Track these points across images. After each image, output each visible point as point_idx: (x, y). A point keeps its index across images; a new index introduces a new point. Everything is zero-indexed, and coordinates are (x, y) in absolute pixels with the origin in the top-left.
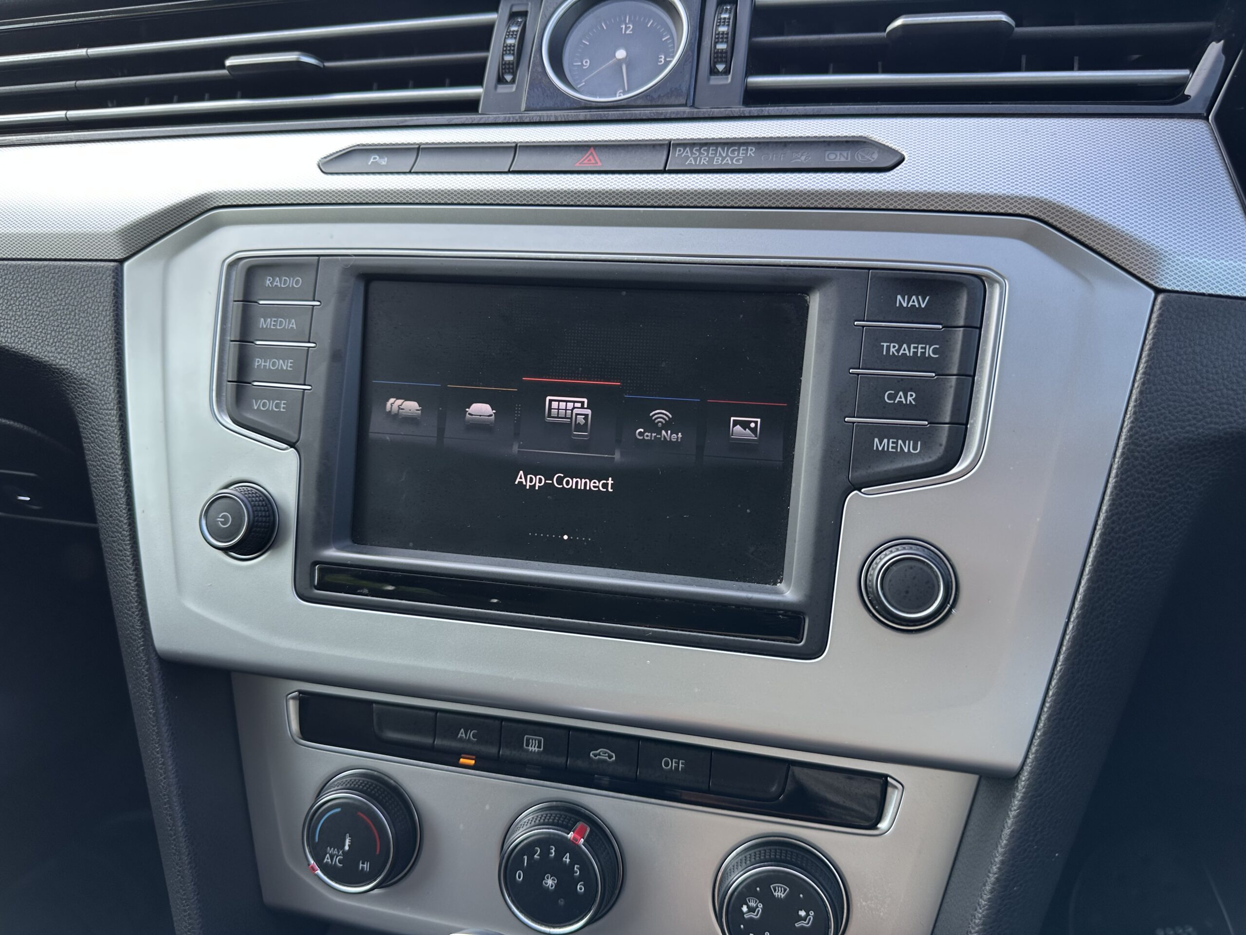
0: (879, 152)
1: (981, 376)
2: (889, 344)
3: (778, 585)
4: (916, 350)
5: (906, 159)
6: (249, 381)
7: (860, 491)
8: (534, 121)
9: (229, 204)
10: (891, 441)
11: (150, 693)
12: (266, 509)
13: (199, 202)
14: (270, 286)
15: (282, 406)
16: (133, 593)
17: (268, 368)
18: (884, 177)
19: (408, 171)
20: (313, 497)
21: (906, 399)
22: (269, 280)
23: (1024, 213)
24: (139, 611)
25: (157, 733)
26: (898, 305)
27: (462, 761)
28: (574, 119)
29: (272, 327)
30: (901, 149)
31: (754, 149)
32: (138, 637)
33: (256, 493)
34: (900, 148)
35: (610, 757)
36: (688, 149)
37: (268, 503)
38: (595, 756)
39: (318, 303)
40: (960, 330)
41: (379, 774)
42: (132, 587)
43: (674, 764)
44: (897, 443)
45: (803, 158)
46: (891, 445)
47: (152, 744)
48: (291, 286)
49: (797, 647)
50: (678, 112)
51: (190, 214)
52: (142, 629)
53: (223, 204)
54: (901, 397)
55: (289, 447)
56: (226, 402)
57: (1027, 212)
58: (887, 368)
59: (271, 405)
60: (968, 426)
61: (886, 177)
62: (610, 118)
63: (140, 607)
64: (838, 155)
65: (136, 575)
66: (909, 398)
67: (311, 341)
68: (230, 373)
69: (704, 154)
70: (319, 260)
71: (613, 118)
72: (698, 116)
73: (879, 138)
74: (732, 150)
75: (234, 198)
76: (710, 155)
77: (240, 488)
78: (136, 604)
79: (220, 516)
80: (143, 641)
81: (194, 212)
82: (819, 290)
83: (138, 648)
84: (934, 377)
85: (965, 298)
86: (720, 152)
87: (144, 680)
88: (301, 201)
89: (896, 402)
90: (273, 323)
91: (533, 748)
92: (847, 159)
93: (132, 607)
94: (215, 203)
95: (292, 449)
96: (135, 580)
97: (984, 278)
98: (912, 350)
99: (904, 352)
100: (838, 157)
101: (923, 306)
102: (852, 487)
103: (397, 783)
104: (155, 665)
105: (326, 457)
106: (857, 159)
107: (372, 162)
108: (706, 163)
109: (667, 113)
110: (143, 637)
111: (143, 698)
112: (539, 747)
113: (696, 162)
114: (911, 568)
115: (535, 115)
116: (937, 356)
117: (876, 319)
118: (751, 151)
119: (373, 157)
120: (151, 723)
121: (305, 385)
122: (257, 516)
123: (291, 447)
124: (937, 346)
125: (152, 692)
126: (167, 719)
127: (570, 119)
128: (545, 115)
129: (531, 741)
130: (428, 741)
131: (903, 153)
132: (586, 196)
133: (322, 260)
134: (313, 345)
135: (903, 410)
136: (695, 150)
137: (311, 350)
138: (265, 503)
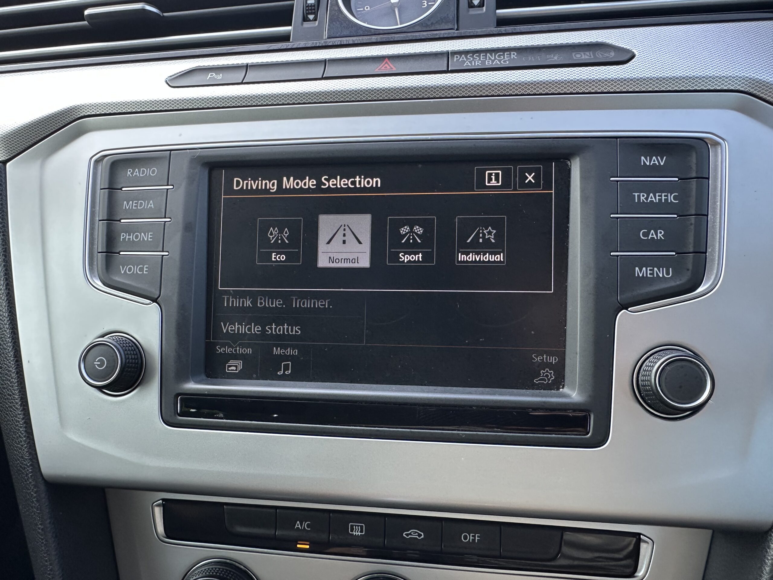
0: (614, 51)
1: (713, 215)
2: (639, 194)
3: (561, 389)
4: (660, 198)
5: (637, 55)
6: (117, 251)
7: (627, 309)
10: (648, 268)
11: (38, 511)
12: (134, 354)
14: (131, 176)
16: (21, 429)
17: (131, 240)
19: (240, 81)
20: (174, 342)
21: (657, 236)
22: (130, 171)
24: (27, 444)
25: (45, 545)
26: (642, 164)
27: (299, 546)
29: (134, 208)
30: (632, 49)
31: (516, 54)
32: (27, 465)
33: (127, 341)
36: (463, 56)
37: (136, 348)
39: (172, 187)
40: (693, 181)
42: (20, 424)
43: (471, 538)
44: (653, 270)
45: (556, 58)
46: (649, 272)
48: (148, 175)
49: (586, 438)
50: (449, 32)
52: (29, 459)
54: (652, 235)
55: (152, 302)
56: (97, 269)
57: (738, 88)
58: (639, 212)
59: (136, 270)
60: (707, 254)
61: (624, 68)
62: (396, 39)
63: (28, 441)
64: (583, 54)
65: (24, 414)
66: (659, 235)
67: (167, 217)
68: (100, 244)
69: (477, 59)
70: (170, 153)
71: (400, 38)
72: (465, 34)
74: (498, 55)
75: (97, 108)
76: (481, 59)
77: (113, 337)
78: (24, 439)
79: (97, 361)
80: (31, 469)
81: (64, 121)
82: (579, 155)
83: (27, 475)
84: (676, 218)
85: (694, 156)
86: (489, 56)
87: (33, 501)
88: (153, 108)
89: (649, 238)
90: (134, 204)
91: (357, 533)
93: (21, 441)
95: (155, 303)
96: (23, 419)
97: (708, 141)
98: (657, 198)
99: (651, 200)
100: (583, 56)
101: (662, 164)
102: (621, 306)
103: (246, 568)
104: (43, 488)
105: (182, 308)
106: (598, 57)
107: (210, 78)
108: (480, 65)
109: (441, 33)
110: (31, 465)
111: (32, 516)
112: (361, 531)
113: (471, 64)
114: (682, 367)
115: (337, 41)
116: (677, 201)
117: (627, 175)
118: (514, 55)
119: (210, 74)
120: (40, 537)
121: (163, 251)
122: (128, 359)
124: (676, 194)
125: (40, 510)
126: (53, 533)
128: (344, 40)
129: (354, 527)
130: (271, 532)
131: (633, 51)
132: (386, 92)
133: (173, 153)
134: (169, 220)
135: (655, 245)
136: (469, 56)
137: (167, 223)
138: (134, 348)
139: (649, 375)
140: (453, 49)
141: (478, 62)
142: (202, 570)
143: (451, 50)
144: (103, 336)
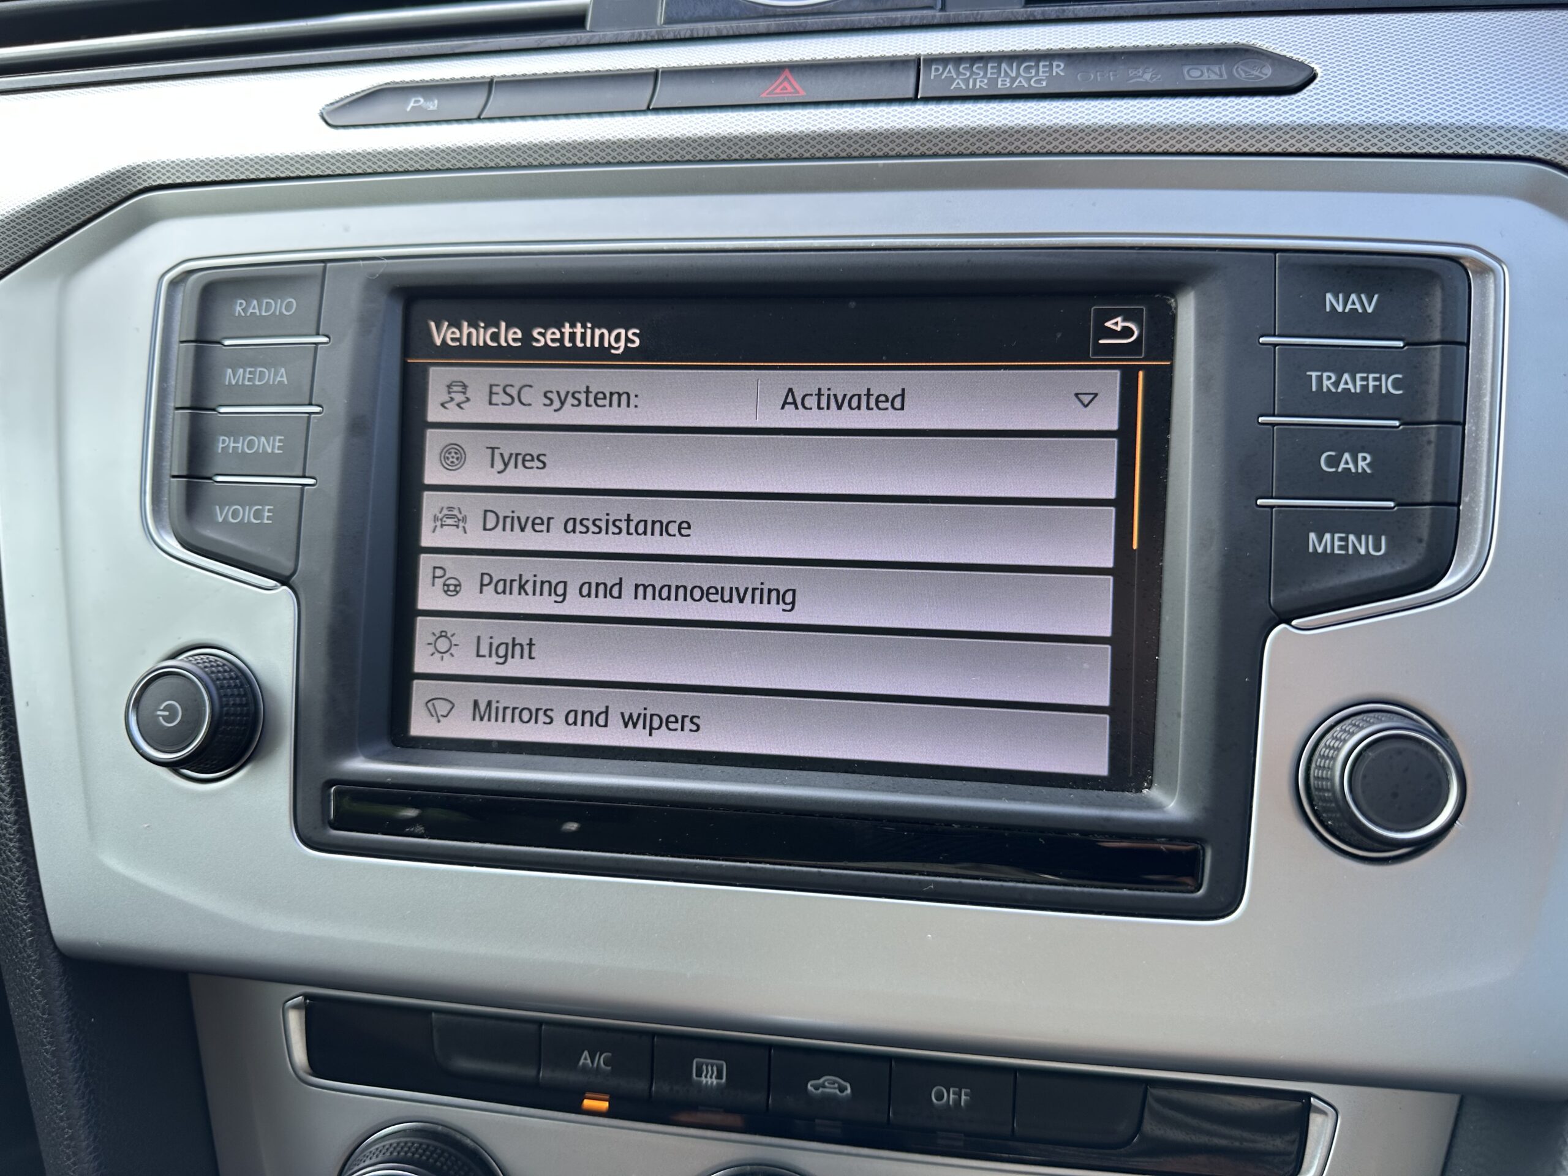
0: (1272, 65)
1: (1478, 424)
2: (1319, 374)
3: (1145, 791)
4: (1365, 383)
5: (1320, 75)
6: (209, 475)
7: (1288, 622)
8: (683, 37)
9: (169, 181)
10: (1337, 535)
11: (46, 1016)
12: (242, 693)
13: (118, 180)
14: (243, 314)
15: (267, 514)
16: (11, 845)
17: (240, 451)
18: (1289, 101)
19: (475, 116)
20: (322, 669)
21: (1356, 465)
22: (241, 304)
23: (1528, 154)
24: (23, 876)
25: (59, 1085)
26: (1328, 309)
27: (587, 1103)
28: (749, 32)
29: (246, 383)
30: (1309, 60)
31: (1062, 66)
32: (22, 920)
33: (224, 665)
34: (1306, 58)
35: (842, 1089)
36: (950, 67)
37: (244, 681)
38: (817, 1088)
39: (325, 339)
40: (1435, 349)
41: (446, 1130)
42: (10, 834)
43: (952, 1096)
44: (1346, 539)
45: (1147, 76)
46: (1337, 543)
47: (53, 1104)
48: (278, 313)
49: (1194, 899)
50: (923, 16)
51: (103, 201)
53: (160, 182)
54: (1347, 463)
55: (278, 584)
56: (170, 513)
57: (1532, 152)
58: (1321, 413)
59: (247, 515)
60: (1461, 507)
61: (1293, 101)
62: (808, 28)
63: (25, 868)
64: (1205, 70)
65: (17, 813)
66: (1361, 463)
67: (313, 403)
68: (176, 462)
69: (979, 74)
70: (324, 267)
71: (815, 28)
72: (956, 21)
73: (1267, 45)
74: (1026, 67)
75: (177, 171)
76: (989, 76)
77: (196, 657)
78: (18, 864)
79: (162, 708)
80: (31, 928)
81: (108, 198)
82: (1193, 287)
83: (22, 940)
84: (1398, 427)
85: (1438, 293)
86: (1005, 71)
87: (35, 995)
88: (292, 172)
89: (1340, 470)
90: (248, 376)
91: (709, 1080)
92: (1221, 75)
93: (11, 869)
94: (144, 181)
95: (285, 588)
96: (15, 823)
97: (1467, 264)
98: (1359, 383)
99: (1346, 386)
100: (1206, 74)
101: (1370, 310)
102: (1276, 616)
103: (477, 1144)
104: (54, 967)
105: (343, 597)
106: (1237, 76)
107: (413, 107)
108: (985, 87)
109: (905, 18)
110: (31, 920)
111: (34, 1024)
112: (719, 1077)
113: (968, 85)
114: (1400, 752)
115: (683, 29)
116: (1400, 392)
117: (1295, 332)
118: (1059, 68)
119: (413, 100)
120: (49, 1068)
121: (304, 477)
122: (227, 705)
123: (283, 583)
124: (1400, 376)
125: (49, 1014)
126: (76, 1061)
127: (743, 32)
128: (700, 28)
129: (704, 1067)
130: (529, 1072)
131: (1312, 65)
132: (783, 143)
133: (330, 267)
134: (318, 409)
135: (1350, 484)
136: (963, 68)
137: (314, 417)
138: (241, 682)
139: (1329, 768)
140: (929, 51)
141: (981, 82)
142: (384, 1146)
143: (926, 53)
144: (174, 656)
